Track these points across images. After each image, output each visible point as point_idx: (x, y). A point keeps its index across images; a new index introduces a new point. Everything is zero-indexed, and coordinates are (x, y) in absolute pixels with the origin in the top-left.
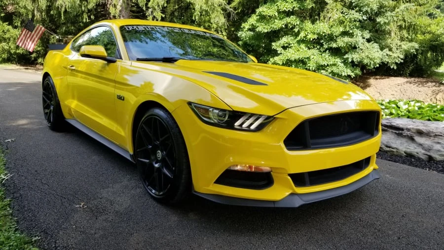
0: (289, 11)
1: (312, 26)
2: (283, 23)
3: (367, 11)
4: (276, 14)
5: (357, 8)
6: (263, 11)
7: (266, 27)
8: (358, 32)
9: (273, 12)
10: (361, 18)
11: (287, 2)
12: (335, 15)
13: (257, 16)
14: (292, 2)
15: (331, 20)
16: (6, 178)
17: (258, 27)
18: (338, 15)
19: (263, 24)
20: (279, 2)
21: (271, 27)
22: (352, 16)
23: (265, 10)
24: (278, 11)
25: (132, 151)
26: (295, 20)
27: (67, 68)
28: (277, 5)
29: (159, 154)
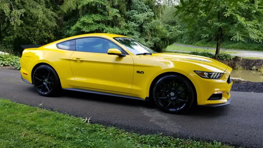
0: (99, 21)
1: (112, 29)
2: (97, 27)
3: (139, 23)
4: (93, 22)
5: (135, 21)
6: (84, 20)
7: (87, 29)
8: (135, 33)
9: (91, 21)
10: (136, 26)
11: (98, 16)
12: (123, 24)
13: (79, 22)
14: (100, 16)
15: (122, 26)
16: (89, 120)
17: (82, 29)
18: (124, 24)
19: (85, 27)
20: (93, 16)
21: (90, 29)
22: (132, 25)
23: (86, 19)
24: (93, 20)
25: (148, 96)
26: (103, 26)
27: (69, 60)
28: (92, 17)
29: (172, 94)
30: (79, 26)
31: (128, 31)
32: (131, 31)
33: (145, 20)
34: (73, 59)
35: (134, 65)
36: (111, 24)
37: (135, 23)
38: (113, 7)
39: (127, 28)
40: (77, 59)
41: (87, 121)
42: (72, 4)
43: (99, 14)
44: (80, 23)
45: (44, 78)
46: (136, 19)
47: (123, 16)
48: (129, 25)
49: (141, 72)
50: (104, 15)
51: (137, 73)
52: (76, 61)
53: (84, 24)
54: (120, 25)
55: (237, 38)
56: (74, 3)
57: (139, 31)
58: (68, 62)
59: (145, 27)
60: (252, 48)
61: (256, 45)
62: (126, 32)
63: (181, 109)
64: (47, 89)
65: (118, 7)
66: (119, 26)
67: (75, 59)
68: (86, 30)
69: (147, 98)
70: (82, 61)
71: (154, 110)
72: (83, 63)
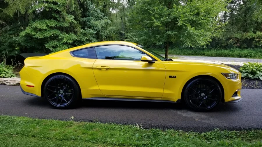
0: (54, 26)
1: (68, 36)
2: (51, 33)
3: (97, 29)
4: (47, 28)
9: (44, 27)
10: (94, 32)
11: (52, 22)
12: (80, 30)
13: (30, 28)
14: (55, 22)
15: (79, 33)
16: (141, 126)
17: (34, 35)
18: (82, 31)
19: (38, 33)
20: (47, 21)
21: (44, 36)
22: (91, 32)
23: (38, 25)
24: (47, 26)
25: (180, 98)
26: (58, 32)
27: (92, 68)
28: (46, 23)
29: (203, 94)
30: (30, 32)
31: (86, 38)
32: (89, 38)
33: (103, 27)
34: (97, 67)
35: (166, 71)
36: (64, 30)
37: (93, 29)
38: (68, 13)
39: (85, 34)
40: (101, 67)
41: (140, 127)
42: (21, 8)
43: (53, 19)
44: (32, 29)
45: (59, 88)
46: (94, 26)
47: (78, 22)
48: (87, 31)
49: (173, 76)
50: (59, 21)
51: (169, 77)
52: (100, 69)
53: (36, 30)
54: (77, 32)
55: (188, 45)
56: (23, 7)
57: (96, 38)
58: (91, 70)
59: (102, 34)
60: (187, 53)
61: (190, 51)
62: (84, 38)
63: (212, 107)
64: (63, 100)
65: (73, 13)
66: (75, 33)
67: (100, 67)
68: (40, 36)
69: (178, 100)
70: (107, 69)
71: (184, 111)
72: (109, 71)
